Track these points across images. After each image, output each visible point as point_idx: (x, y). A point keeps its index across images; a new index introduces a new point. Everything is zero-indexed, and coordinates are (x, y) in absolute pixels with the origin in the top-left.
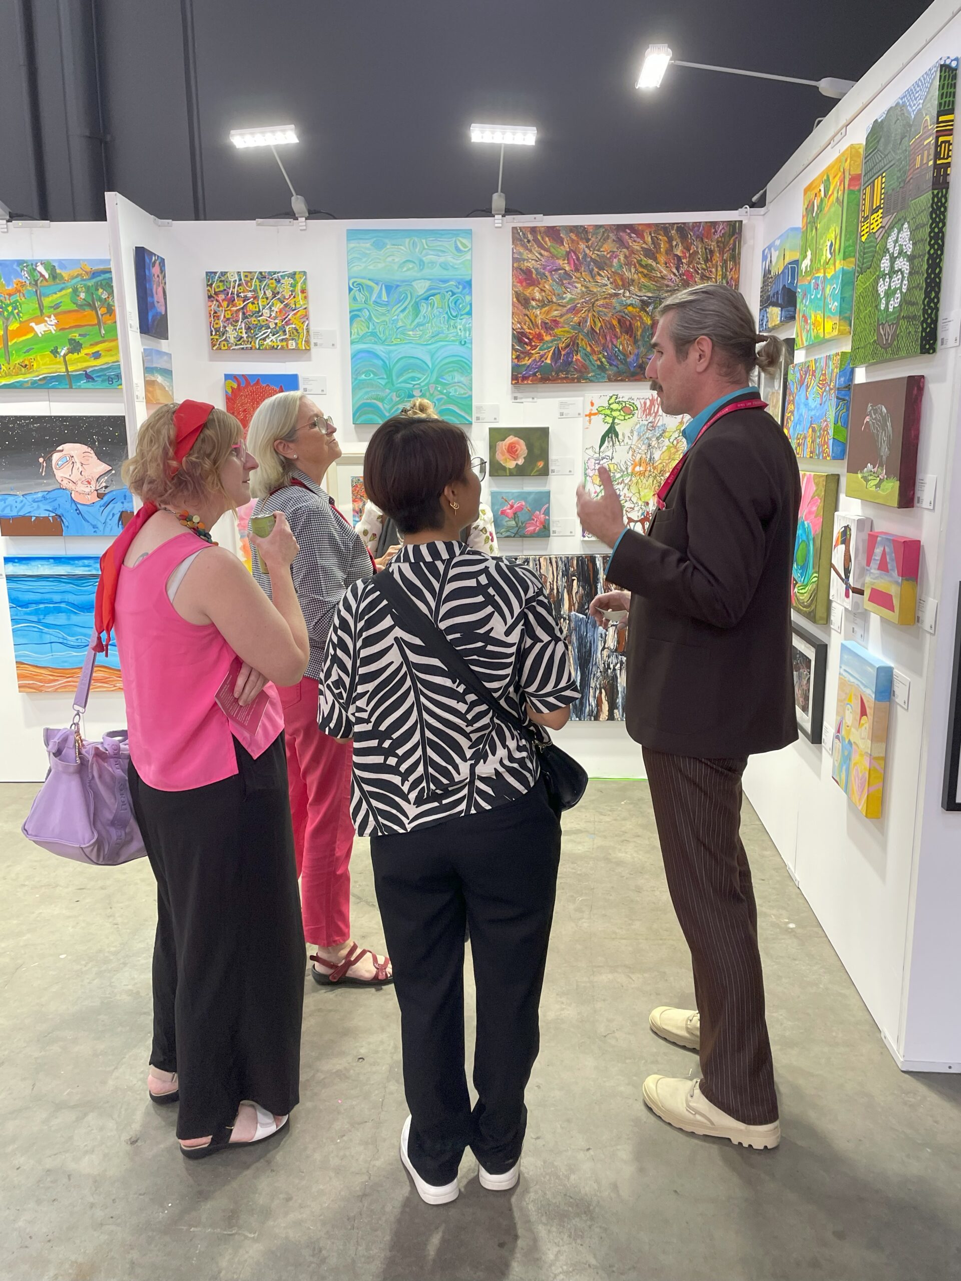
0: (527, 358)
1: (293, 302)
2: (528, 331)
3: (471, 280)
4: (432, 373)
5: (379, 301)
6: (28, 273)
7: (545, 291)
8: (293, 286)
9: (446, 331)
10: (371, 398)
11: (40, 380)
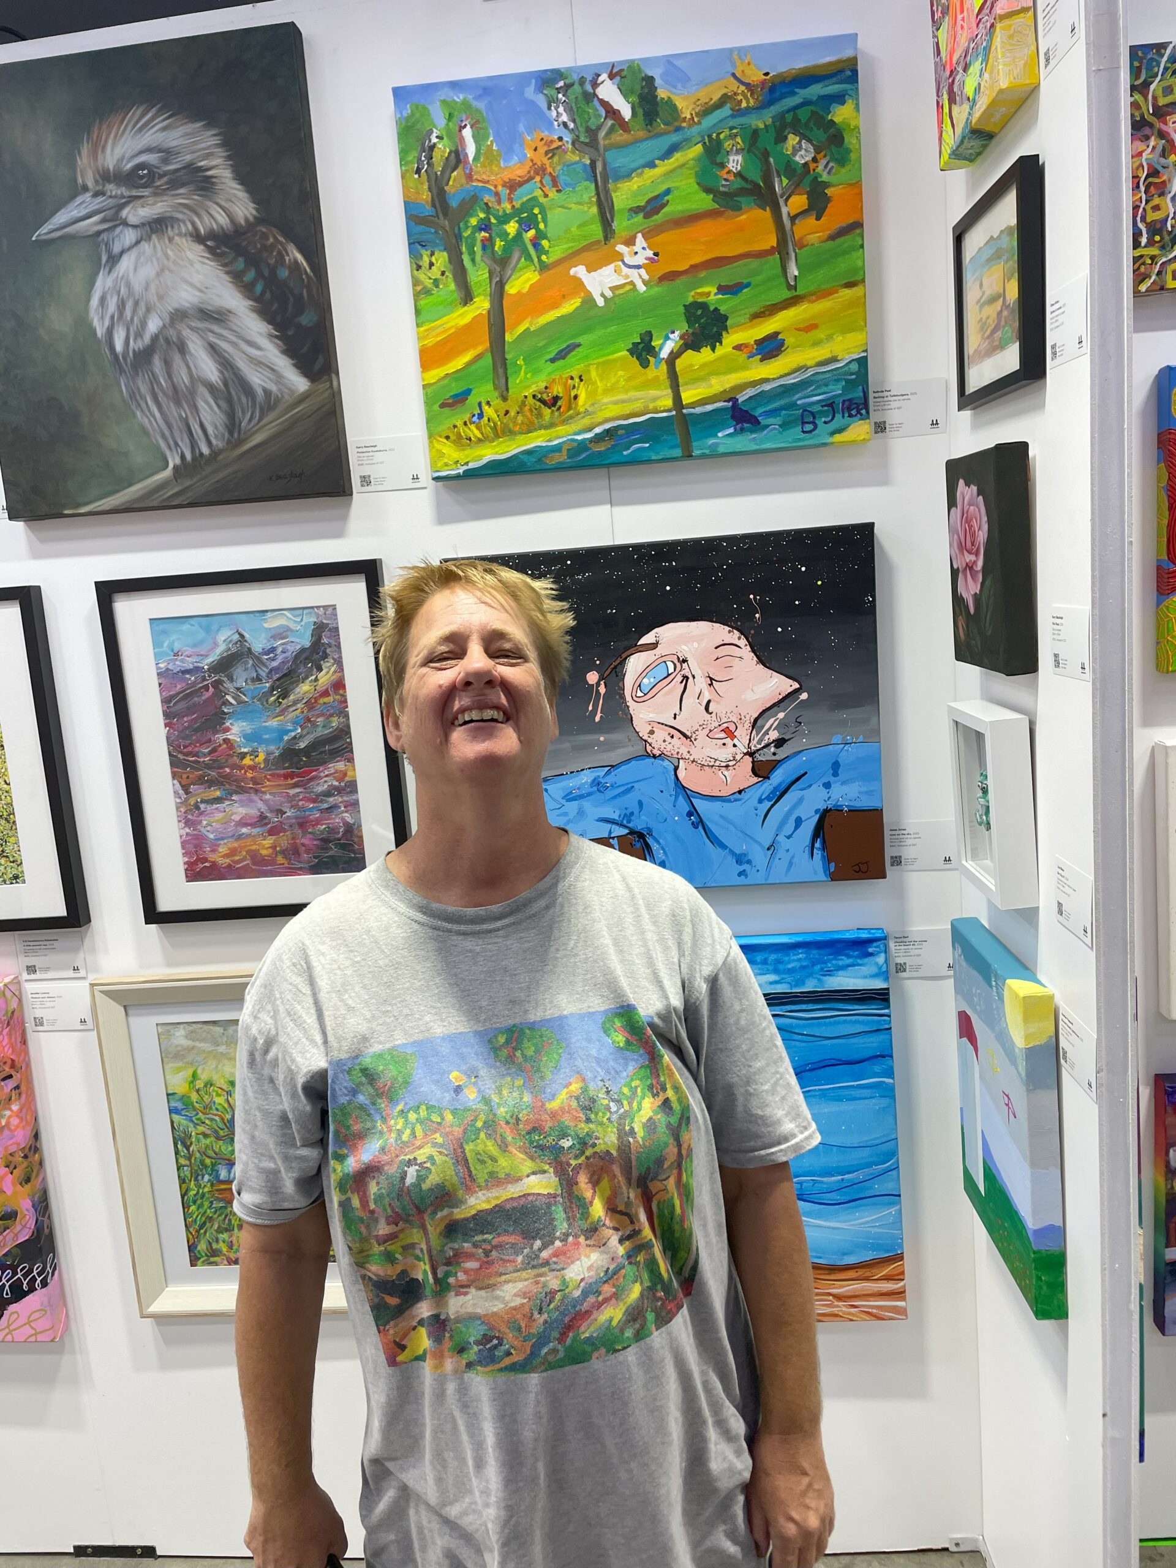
6: (569, 110)
11: (598, 438)
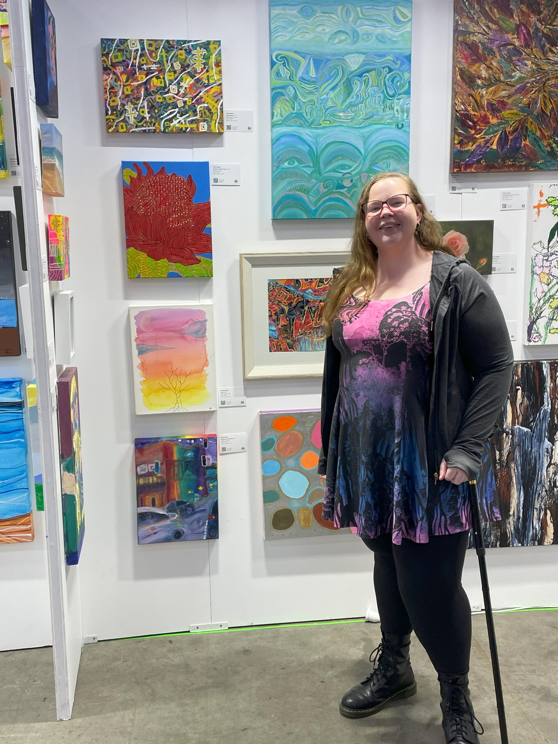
0: (470, 144)
1: (205, 76)
2: (473, 113)
3: (410, 55)
4: (364, 160)
5: (305, 77)
7: (492, 69)
8: (206, 58)
9: (381, 113)
10: (295, 189)
